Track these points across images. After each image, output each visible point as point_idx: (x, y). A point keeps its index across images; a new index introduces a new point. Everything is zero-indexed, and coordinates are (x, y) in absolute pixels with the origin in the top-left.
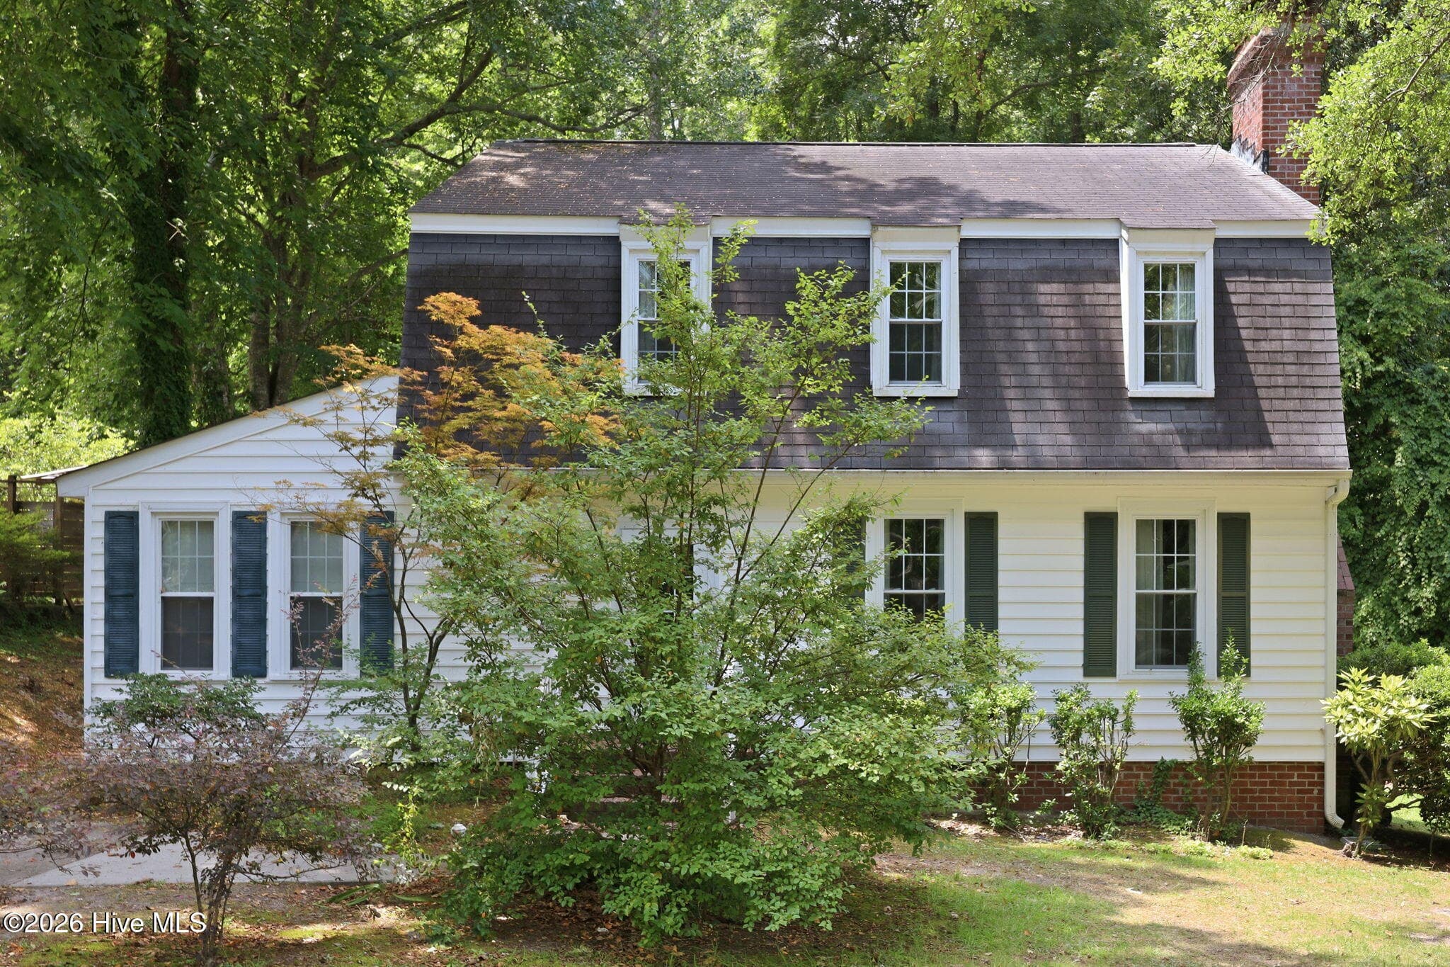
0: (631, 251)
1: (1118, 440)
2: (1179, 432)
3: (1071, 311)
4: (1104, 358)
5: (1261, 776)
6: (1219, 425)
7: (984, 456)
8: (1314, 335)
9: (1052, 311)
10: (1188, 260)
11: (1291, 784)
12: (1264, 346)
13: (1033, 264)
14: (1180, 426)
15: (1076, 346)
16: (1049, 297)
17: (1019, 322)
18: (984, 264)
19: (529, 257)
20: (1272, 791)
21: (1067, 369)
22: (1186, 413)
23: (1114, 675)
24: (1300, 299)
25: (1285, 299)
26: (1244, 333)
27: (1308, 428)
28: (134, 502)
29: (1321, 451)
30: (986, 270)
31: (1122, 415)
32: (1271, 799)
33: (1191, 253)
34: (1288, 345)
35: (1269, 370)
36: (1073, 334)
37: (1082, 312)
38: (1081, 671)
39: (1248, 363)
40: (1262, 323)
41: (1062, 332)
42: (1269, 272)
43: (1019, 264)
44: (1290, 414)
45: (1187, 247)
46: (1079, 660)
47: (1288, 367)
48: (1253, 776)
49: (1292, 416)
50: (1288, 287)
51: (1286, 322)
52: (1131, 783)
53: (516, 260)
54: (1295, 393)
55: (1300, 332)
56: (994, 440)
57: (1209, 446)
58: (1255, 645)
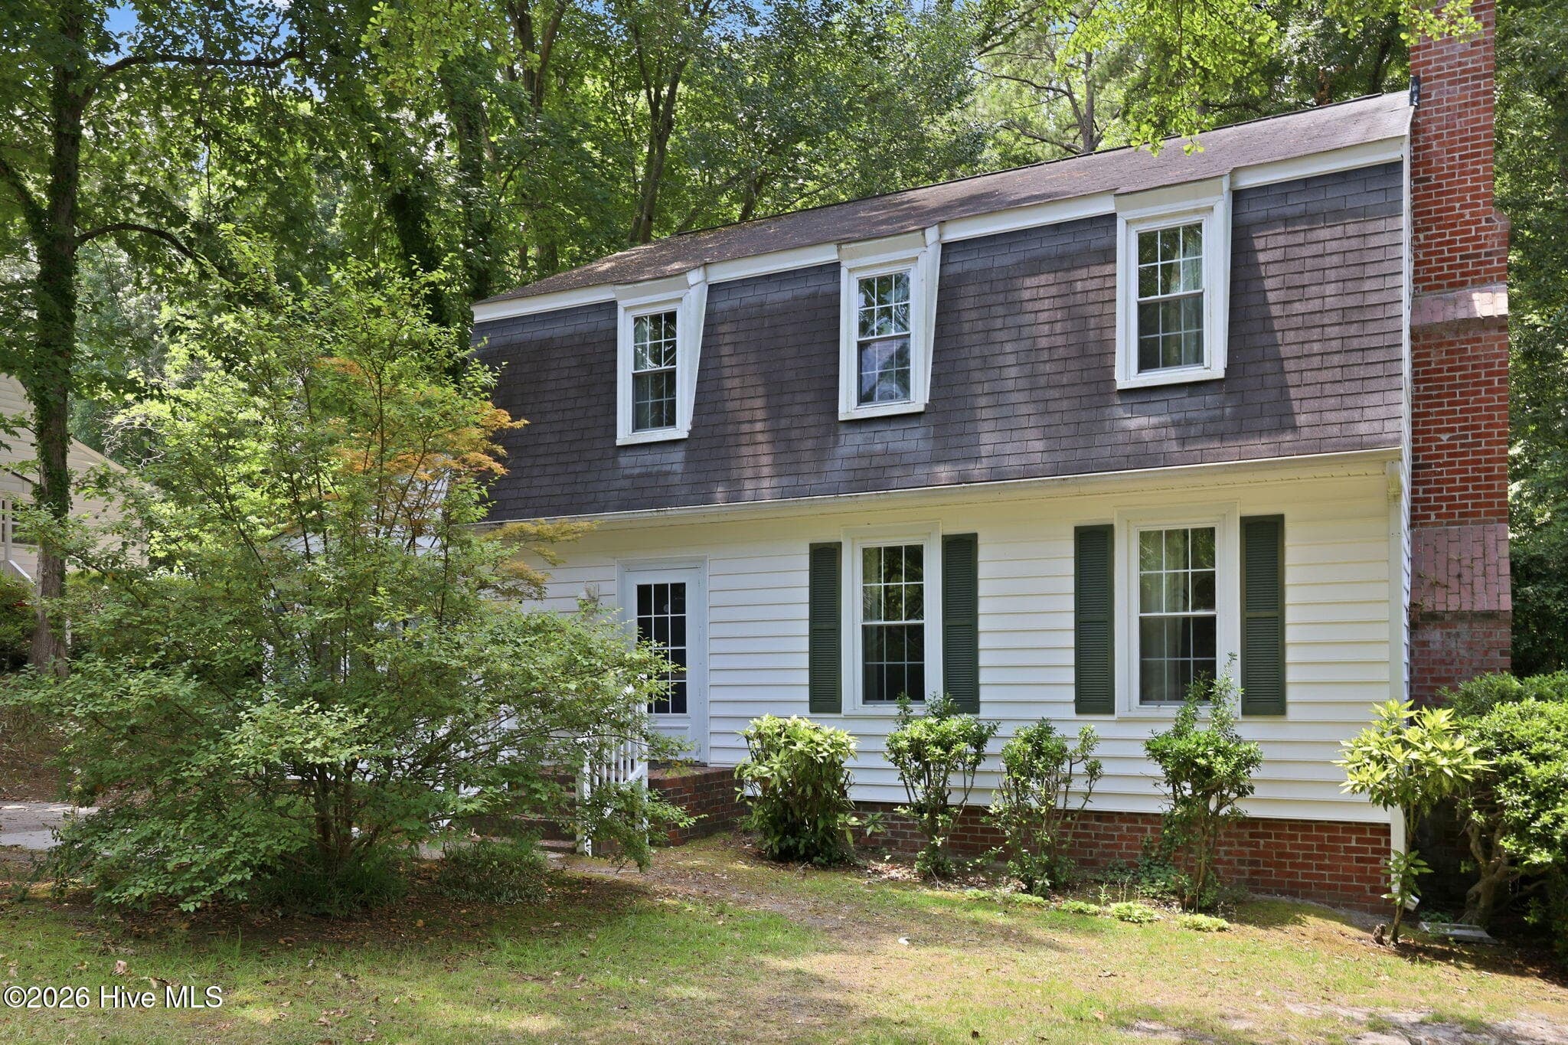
0: (626, 309)
1: (1098, 440)
2: (1176, 424)
3: (1059, 302)
4: (1093, 349)
5: (1305, 837)
6: (1228, 411)
7: (944, 472)
8: (1368, 285)
9: (1038, 306)
10: (1193, 220)
11: (1348, 849)
12: (1298, 307)
13: (1021, 257)
14: (1176, 417)
15: (1060, 341)
16: (1035, 291)
17: (999, 323)
18: (967, 266)
19: (559, 330)
20: (1322, 857)
21: (1048, 368)
22: (1187, 401)
23: (1111, 711)
24: (1354, 243)
25: (1332, 246)
26: (1272, 297)
27: (1349, 402)
29: (1363, 428)
30: (968, 272)
31: (1108, 411)
32: (1320, 867)
33: (1196, 211)
34: (1330, 302)
35: (1302, 335)
36: (1058, 328)
37: (1070, 301)
38: (1073, 707)
39: (1274, 331)
40: (1298, 280)
41: (1047, 327)
42: (1311, 218)
43: (1005, 259)
44: (1327, 386)
45: (1190, 205)
46: (1070, 694)
47: (1328, 330)
49: (1328, 389)
50: (1338, 231)
51: (1332, 275)
52: (1136, 838)
53: (548, 334)
54: (1336, 359)
55: (1349, 284)
56: (957, 454)
57: (1209, 436)
58: (1292, 675)
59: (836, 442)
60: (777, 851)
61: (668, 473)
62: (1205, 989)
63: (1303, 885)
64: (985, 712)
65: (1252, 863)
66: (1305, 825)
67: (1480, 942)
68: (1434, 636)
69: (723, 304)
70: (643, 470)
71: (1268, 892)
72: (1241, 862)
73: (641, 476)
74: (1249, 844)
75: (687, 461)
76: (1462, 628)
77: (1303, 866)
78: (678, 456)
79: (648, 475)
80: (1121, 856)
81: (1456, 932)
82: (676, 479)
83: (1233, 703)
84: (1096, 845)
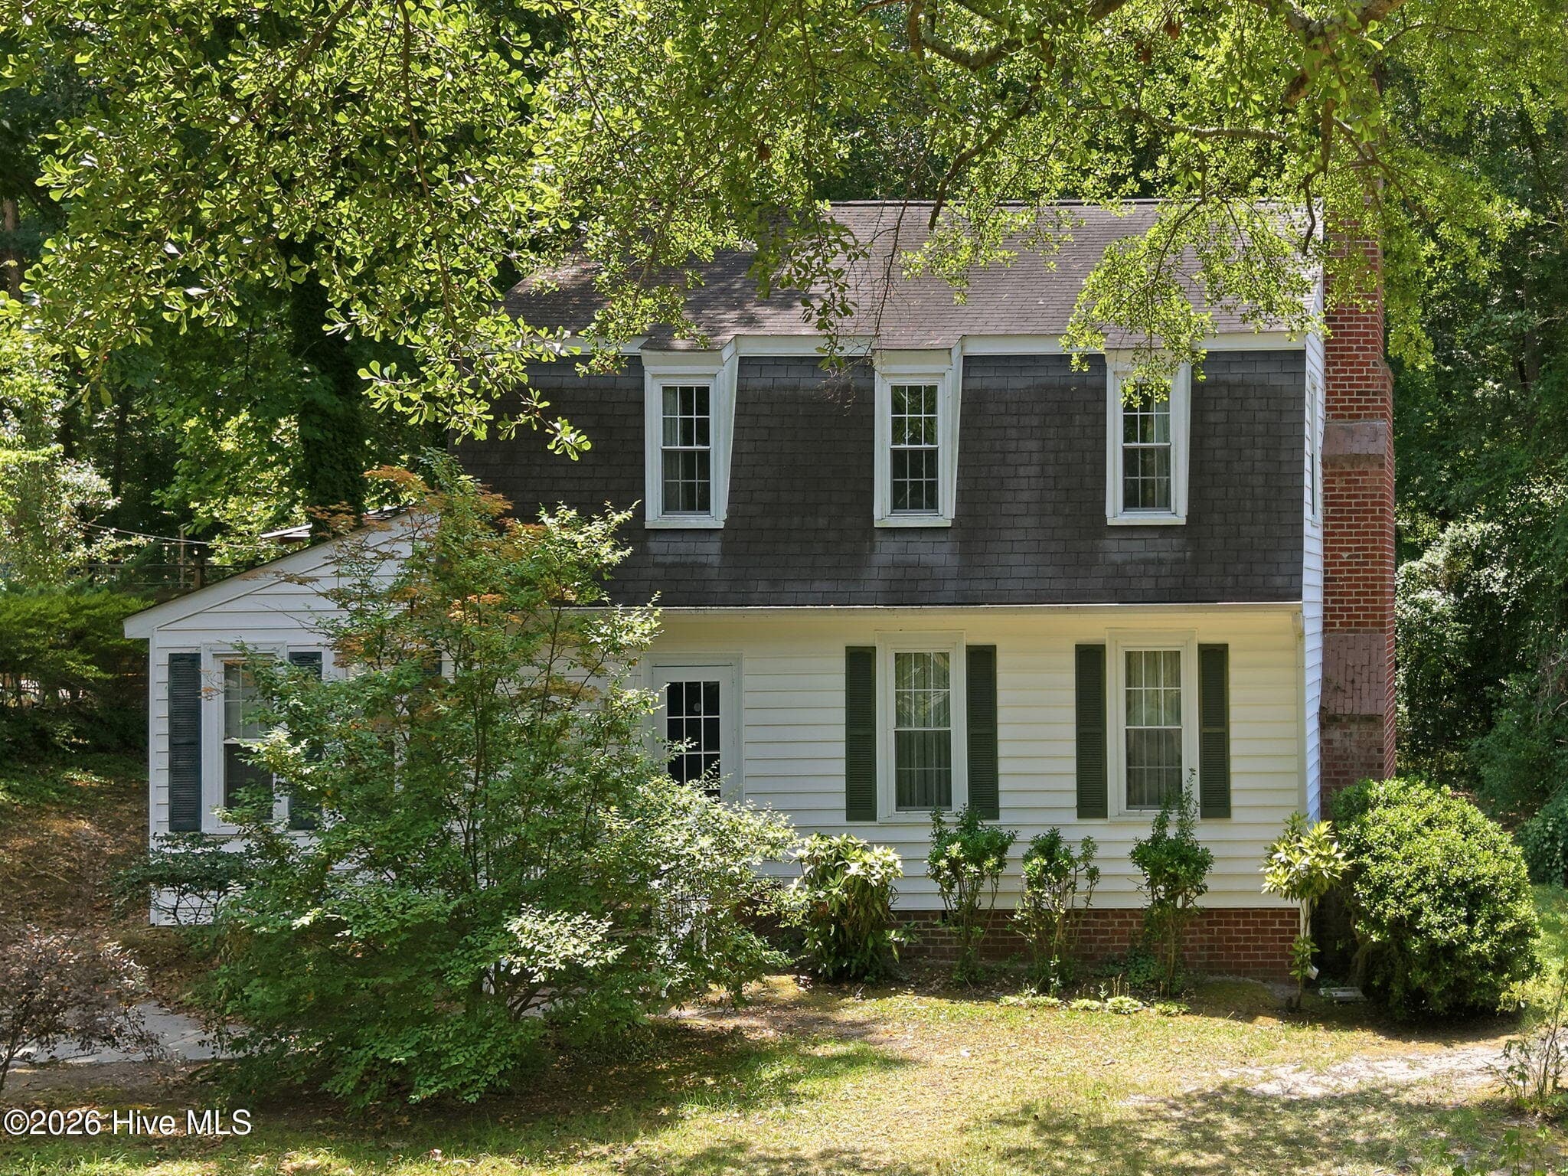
0: (654, 376)
1: (1094, 571)
2: (1150, 562)
4: (1088, 483)
5: (1246, 923)
6: (1188, 554)
11: (1274, 932)
13: (1031, 382)
14: (1151, 555)
15: (1063, 471)
17: (1012, 446)
18: (986, 383)
20: (1257, 940)
21: (1053, 496)
22: (1159, 542)
23: (1106, 816)
26: (1219, 455)
27: (1270, 556)
28: (195, 643)
29: (1279, 582)
30: (985, 391)
31: (1101, 544)
32: (1255, 948)
35: (1239, 494)
36: (1061, 457)
38: (1075, 812)
40: (1236, 442)
41: (1052, 456)
42: (1247, 388)
43: (1017, 382)
46: (1073, 802)
48: (1237, 923)
50: (1264, 403)
52: (1124, 932)
53: (556, 382)
58: (1235, 783)
59: (872, 549)
60: (831, 974)
61: (704, 566)
62: (1170, 1065)
63: (1245, 965)
64: (1005, 818)
65: (1211, 948)
66: (1244, 913)
67: (1356, 1001)
68: (1336, 734)
69: (756, 382)
70: (677, 559)
71: (1220, 973)
72: (1202, 948)
73: (674, 565)
74: (1207, 932)
75: (724, 553)
76: (1354, 728)
77: (1244, 948)
78: (714, 547)
79: (683, 565)
80: (1115, 948)
81: (1340, 994)
82: (713, 574)
83: (1194, 807)
84: (1095, 940)
